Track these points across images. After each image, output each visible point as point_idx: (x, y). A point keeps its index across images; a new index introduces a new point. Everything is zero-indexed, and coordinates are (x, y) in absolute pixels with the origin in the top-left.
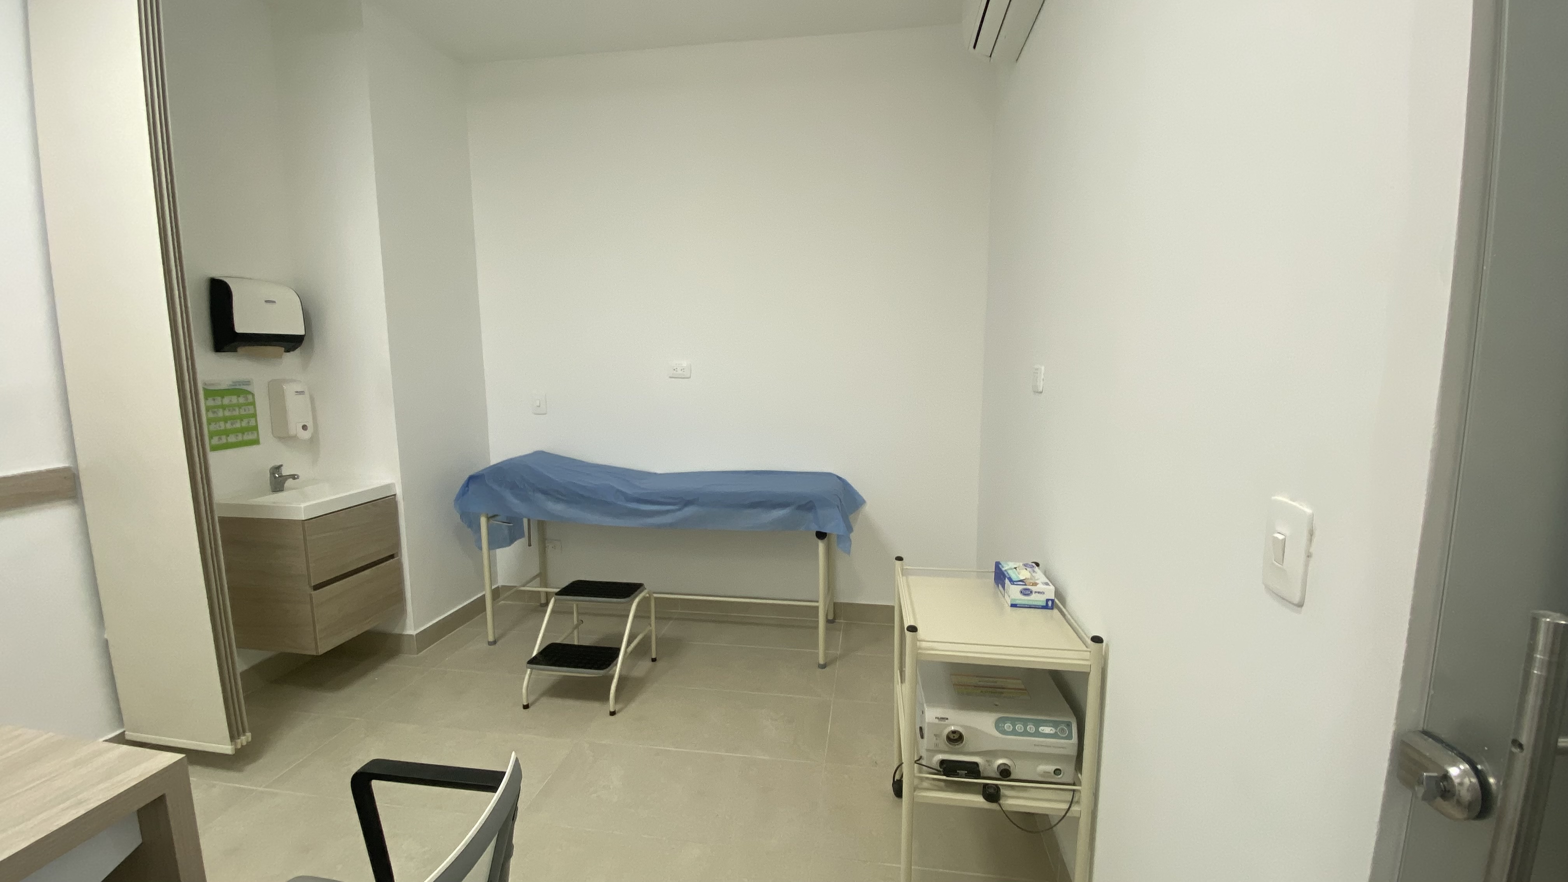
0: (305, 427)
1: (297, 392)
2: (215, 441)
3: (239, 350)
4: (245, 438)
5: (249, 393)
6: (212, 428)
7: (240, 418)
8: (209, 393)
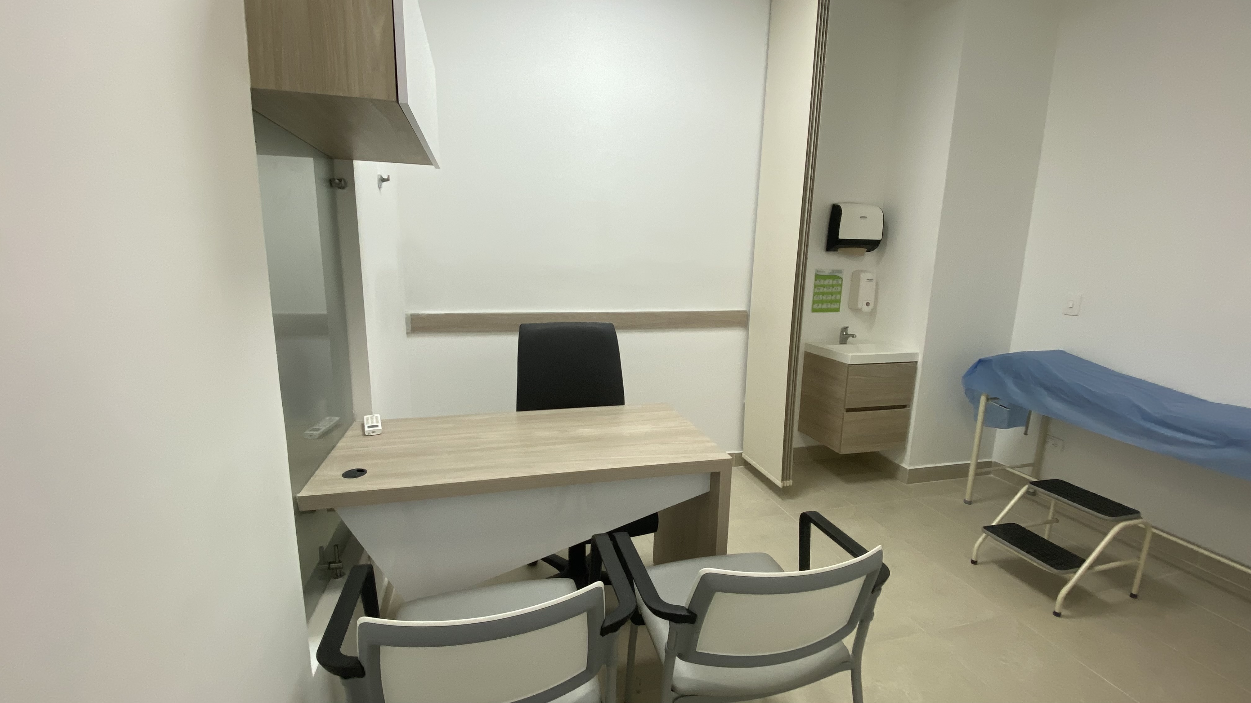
0: (868, 304)
1: (868, 279)
2: (815, 306)
3: (840, 250)
4: (832, 306)
5: (840, 278)
6: (815, 298)
7: (832, 294)
8: (818, 276)
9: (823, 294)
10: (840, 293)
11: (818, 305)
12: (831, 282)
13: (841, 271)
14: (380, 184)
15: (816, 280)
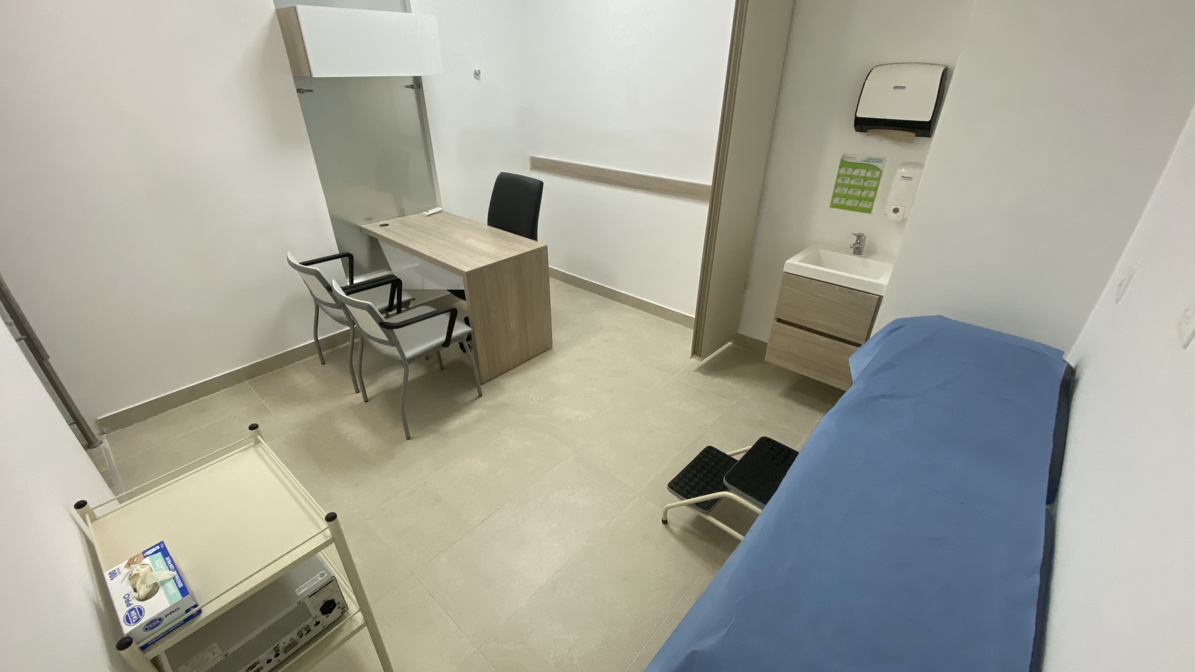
0: (896, 211)
1: (903, 177)
2: (836, 200)
3: (870, 131)
4: (861, 205)
5: (878, 169)
6: (837, 190)
7: (863, 188)
8: (844, 164)
9: (849, 187)
10: (876, 189)
11: (840, 200)
12: (863, 173)
13: (882, 160)
14: (476, 77)
15: (840, 167)
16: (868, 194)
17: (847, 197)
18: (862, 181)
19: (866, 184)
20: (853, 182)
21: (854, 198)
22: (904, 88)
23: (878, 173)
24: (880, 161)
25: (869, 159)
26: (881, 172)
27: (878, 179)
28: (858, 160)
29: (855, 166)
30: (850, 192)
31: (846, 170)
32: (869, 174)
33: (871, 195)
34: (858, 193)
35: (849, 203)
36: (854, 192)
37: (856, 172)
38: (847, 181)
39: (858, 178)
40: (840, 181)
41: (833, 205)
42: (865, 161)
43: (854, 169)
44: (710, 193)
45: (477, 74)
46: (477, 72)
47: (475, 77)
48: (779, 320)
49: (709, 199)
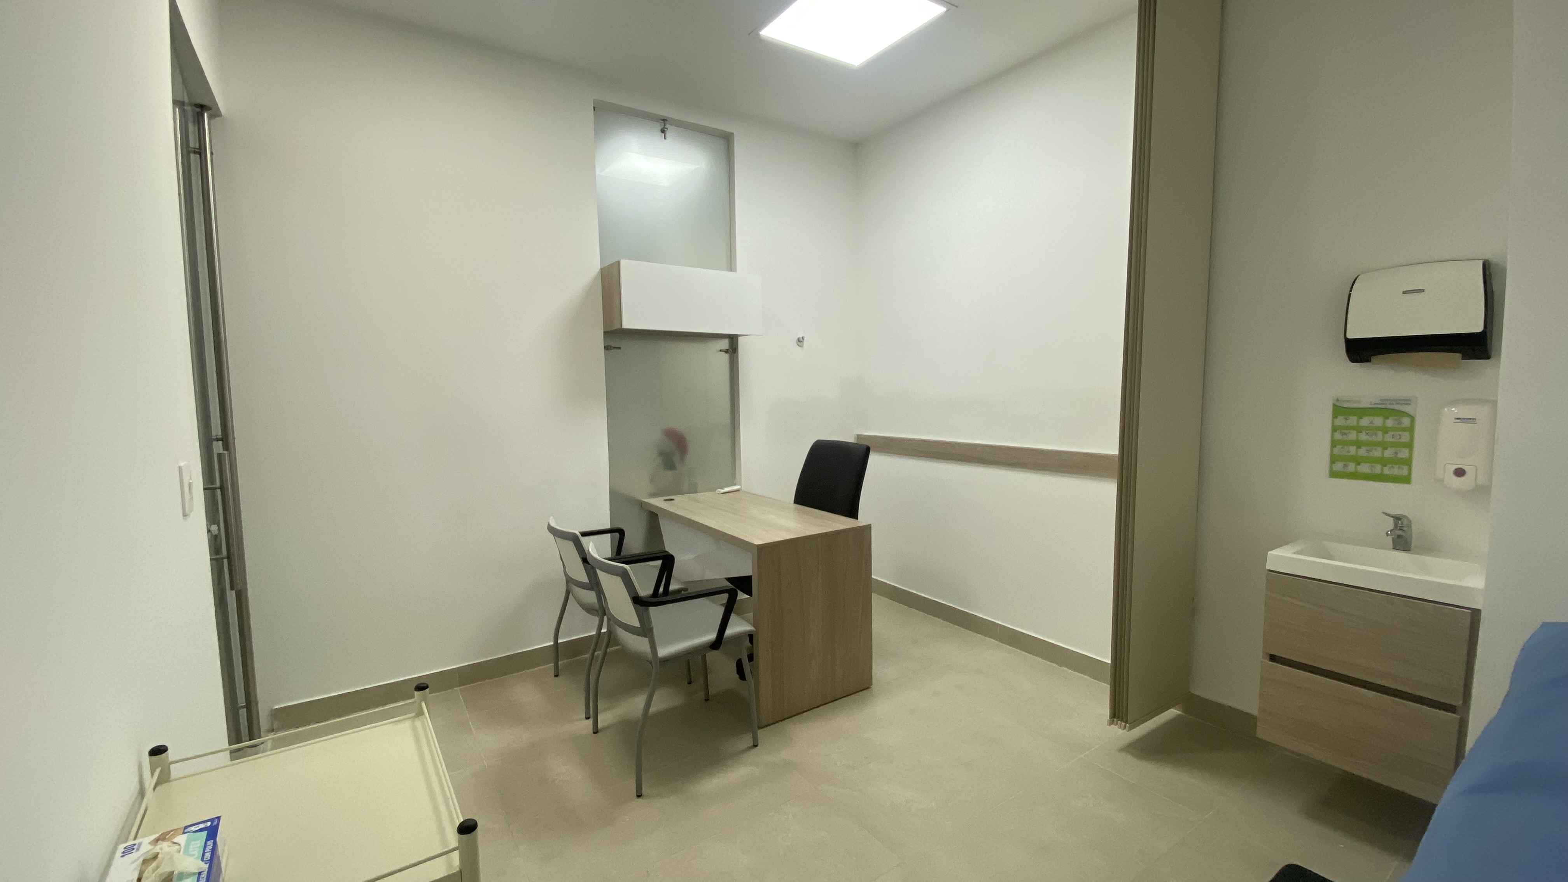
0: (1459, 472)
1: (1459, 419)
2: (1338, 466)
3: (1374, 359)
4: (1386, 471)
5: (1409, 415)
6: (1336, 450)
7: (1384, 446)
8: (1339, 410)
9: (1358, 444)
10: (1410, 445)
11: (1345, 466)
12: (1378, 421)
13: (1410, 400)
14: (799, 343)
15: (1335, 417)
16: (1396, 453)
17: (1357, 461)
18: (1380, 433)
19: (1388, 438)
20: (1363, 437)
21: (1372, 461)
22: (1423, 291)
23: (1406, 421)
24: (1407, 401)
25: (1384, 401)
26: (1413, 419)
27: (1411, 429)
28: (1365, 404)
29: (1361, 412)
30: (1362, 452)
31: (1346, 419)
32: (1390, 423)
33: (1404, 453)
34: (1377, 453)
35: (1364, 468)
36: (1368, 451)
37: (1365, 422)
38: (1353, 436)
39: (1371, 430)
40: (1338, 436)
41: (1333, 474)
42: (1375, 404)
43: (1361, 418)
44: (1116, 465)
45: (800, 341)
46: (801, 340)
47: (798, 345)
48: (1273, 658)
49: (1116, 472)
